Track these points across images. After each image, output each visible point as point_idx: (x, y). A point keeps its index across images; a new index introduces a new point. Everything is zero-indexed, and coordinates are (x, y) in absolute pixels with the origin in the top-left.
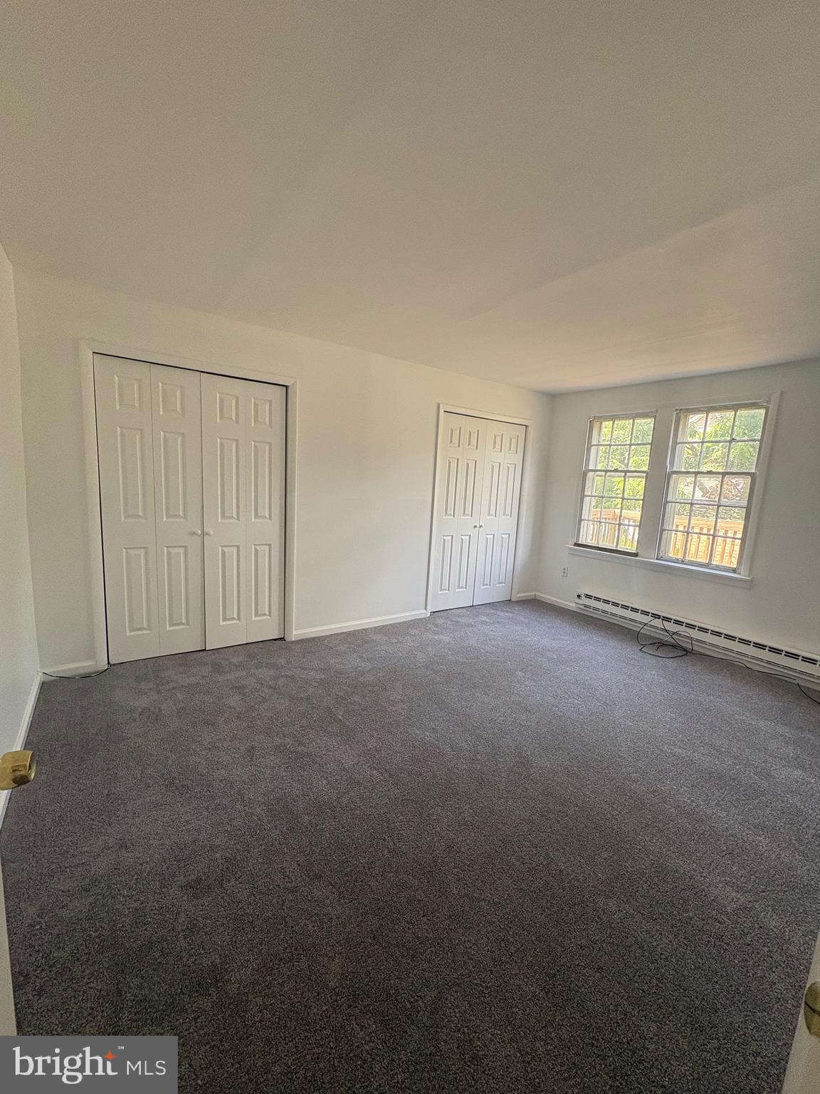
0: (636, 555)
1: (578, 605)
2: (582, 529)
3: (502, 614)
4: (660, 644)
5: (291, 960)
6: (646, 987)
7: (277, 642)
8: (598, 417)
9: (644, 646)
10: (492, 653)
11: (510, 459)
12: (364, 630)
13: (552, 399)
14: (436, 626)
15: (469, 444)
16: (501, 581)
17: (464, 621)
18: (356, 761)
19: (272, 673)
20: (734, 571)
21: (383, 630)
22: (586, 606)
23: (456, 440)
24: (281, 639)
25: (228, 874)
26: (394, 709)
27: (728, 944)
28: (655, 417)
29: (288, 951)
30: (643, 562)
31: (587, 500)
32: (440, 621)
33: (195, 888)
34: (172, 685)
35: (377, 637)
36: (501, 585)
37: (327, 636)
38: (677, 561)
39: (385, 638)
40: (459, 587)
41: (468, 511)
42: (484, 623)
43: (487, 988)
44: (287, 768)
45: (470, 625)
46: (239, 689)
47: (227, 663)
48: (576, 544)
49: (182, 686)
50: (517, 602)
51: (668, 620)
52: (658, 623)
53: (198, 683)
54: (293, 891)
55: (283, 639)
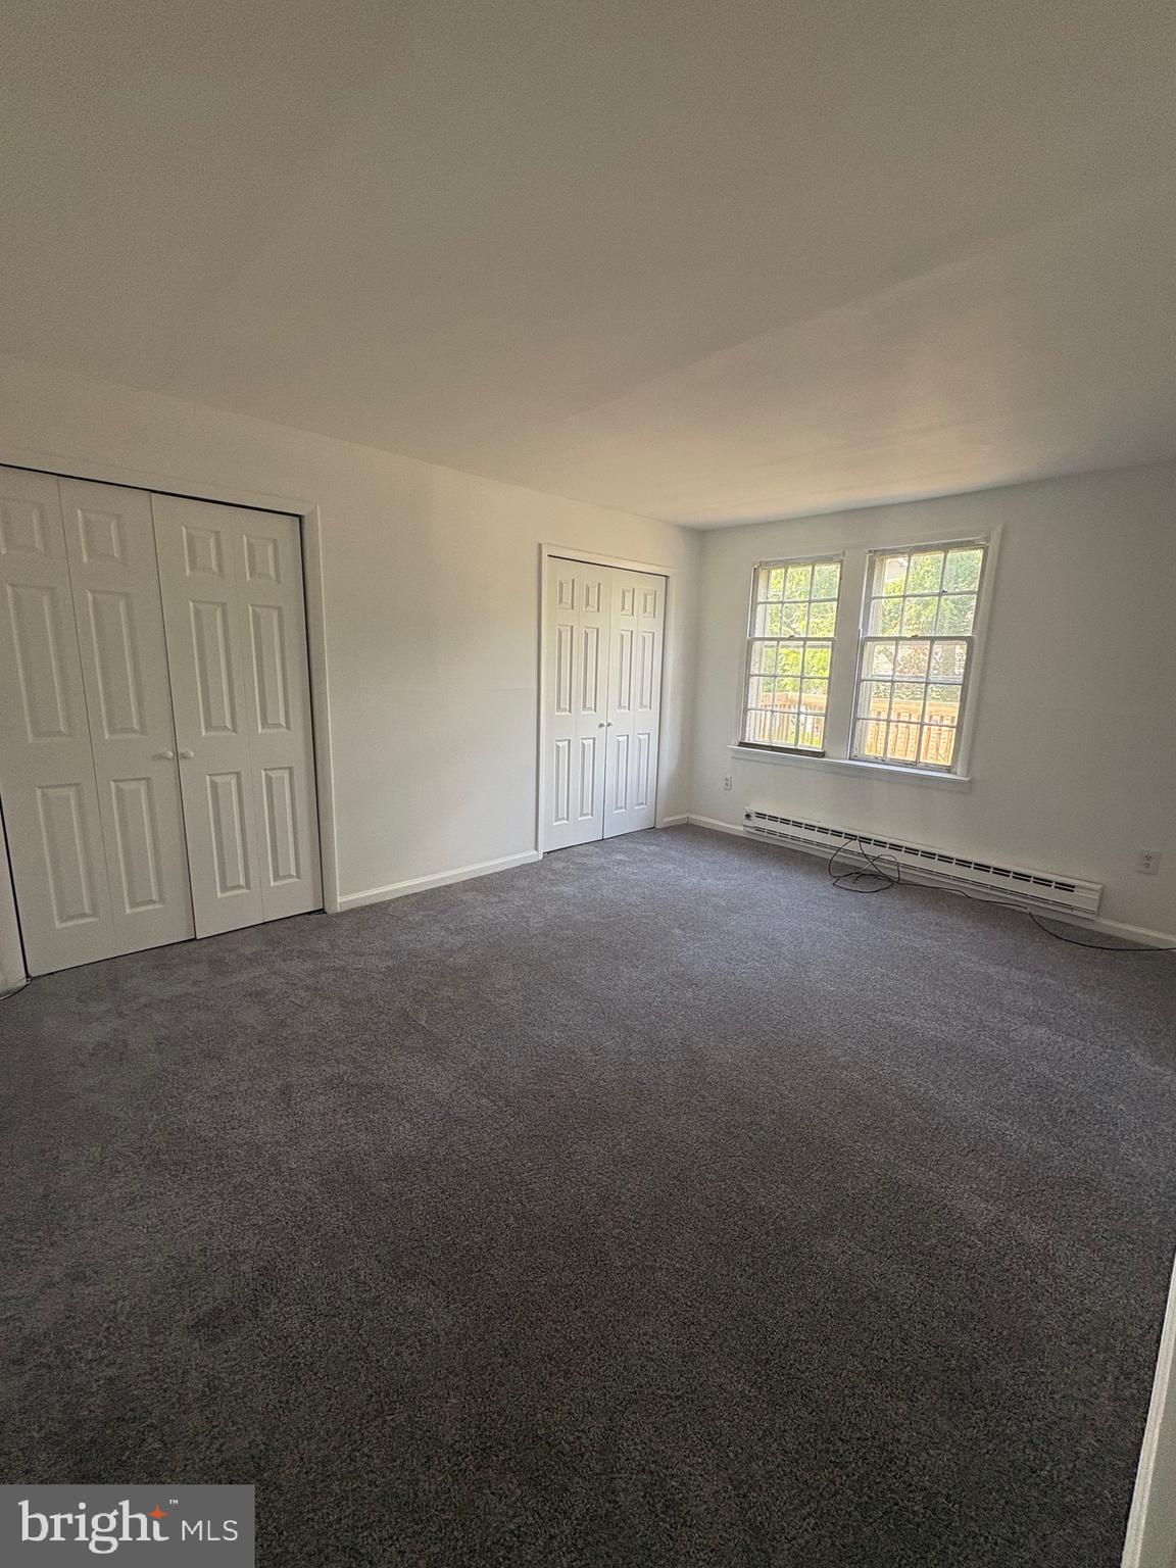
0: (822, 755)
1: (749, 829)
2: (748, 723)
3: (645, 849)
4: (858, 875)
5: (379, 1413)
6: (888, 1354)
7: (312, 916)
8: (766, 562)
9: (838, 878)
10: (637, 906)
11: (645, 625)
12: (447, 886)
13: (701, 538)
14: (554, 872)
15: (587, 605)
16: (640, 801)
17: (595, 861)
18: (453, 1087)
19: (309, 965)
20: (949, 770)
21: (477, 885)
22: (758, 829)
23: (567, 598)
24: (318, 911)
25: (266, 1294)
26: (504, 1001)
27: (983, 1275)
28: (842, 562)
29: (373, 1399)
30: (833, 764)
31: (754, 680)
32: (558, 866)
33: (210, 1327)
34: (143, 1000)
35: (468, 897)
36: (641, 806)
37: (391, 901)
38: (875, 760)
39: (480, 897)
40: (582, 815)
41: (590, 703)
42: (620, 862)
43: (677, 1398)
44: (347, 1111)
45: (602, 868)
46: (257, 996)
47: (234, 956)
48: (742, 744)
49: (162, 1001)
50: (665, 830)
51: (867, 840)
52: (854, 846)
53: (187, 994)
54: (375, 1303)
55: (322, 911)
